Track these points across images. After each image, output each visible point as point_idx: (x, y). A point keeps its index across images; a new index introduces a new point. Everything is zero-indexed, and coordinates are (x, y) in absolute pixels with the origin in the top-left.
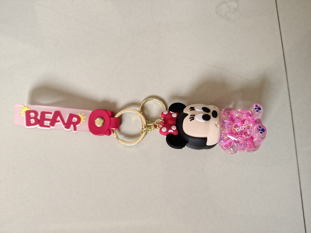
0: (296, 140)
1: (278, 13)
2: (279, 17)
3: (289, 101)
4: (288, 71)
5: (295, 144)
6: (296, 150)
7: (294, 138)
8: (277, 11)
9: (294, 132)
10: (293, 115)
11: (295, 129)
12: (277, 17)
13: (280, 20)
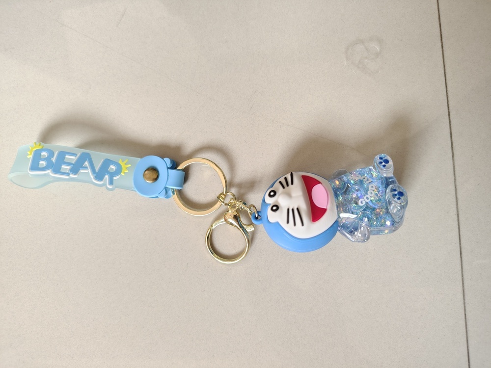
0: (464, 270)
1: (444, 65)
2: (447, 71)
3: (455, 206)
4: (455, 158)
5: (462, 276)
6: (463, 286)
7: (460, 266)
8: (444, 61)
9: (461, 257)
10: (461, 230)
11: (462, 253)
12: (443, 71)
13: (447, 76)
